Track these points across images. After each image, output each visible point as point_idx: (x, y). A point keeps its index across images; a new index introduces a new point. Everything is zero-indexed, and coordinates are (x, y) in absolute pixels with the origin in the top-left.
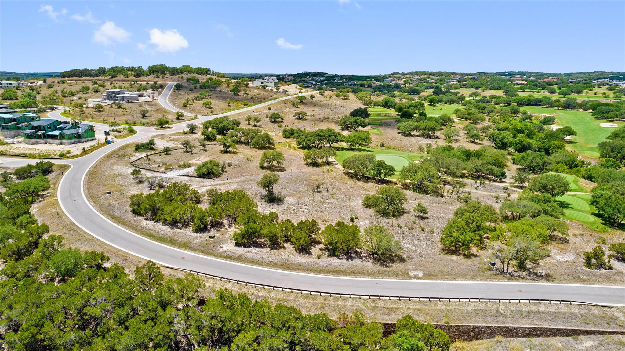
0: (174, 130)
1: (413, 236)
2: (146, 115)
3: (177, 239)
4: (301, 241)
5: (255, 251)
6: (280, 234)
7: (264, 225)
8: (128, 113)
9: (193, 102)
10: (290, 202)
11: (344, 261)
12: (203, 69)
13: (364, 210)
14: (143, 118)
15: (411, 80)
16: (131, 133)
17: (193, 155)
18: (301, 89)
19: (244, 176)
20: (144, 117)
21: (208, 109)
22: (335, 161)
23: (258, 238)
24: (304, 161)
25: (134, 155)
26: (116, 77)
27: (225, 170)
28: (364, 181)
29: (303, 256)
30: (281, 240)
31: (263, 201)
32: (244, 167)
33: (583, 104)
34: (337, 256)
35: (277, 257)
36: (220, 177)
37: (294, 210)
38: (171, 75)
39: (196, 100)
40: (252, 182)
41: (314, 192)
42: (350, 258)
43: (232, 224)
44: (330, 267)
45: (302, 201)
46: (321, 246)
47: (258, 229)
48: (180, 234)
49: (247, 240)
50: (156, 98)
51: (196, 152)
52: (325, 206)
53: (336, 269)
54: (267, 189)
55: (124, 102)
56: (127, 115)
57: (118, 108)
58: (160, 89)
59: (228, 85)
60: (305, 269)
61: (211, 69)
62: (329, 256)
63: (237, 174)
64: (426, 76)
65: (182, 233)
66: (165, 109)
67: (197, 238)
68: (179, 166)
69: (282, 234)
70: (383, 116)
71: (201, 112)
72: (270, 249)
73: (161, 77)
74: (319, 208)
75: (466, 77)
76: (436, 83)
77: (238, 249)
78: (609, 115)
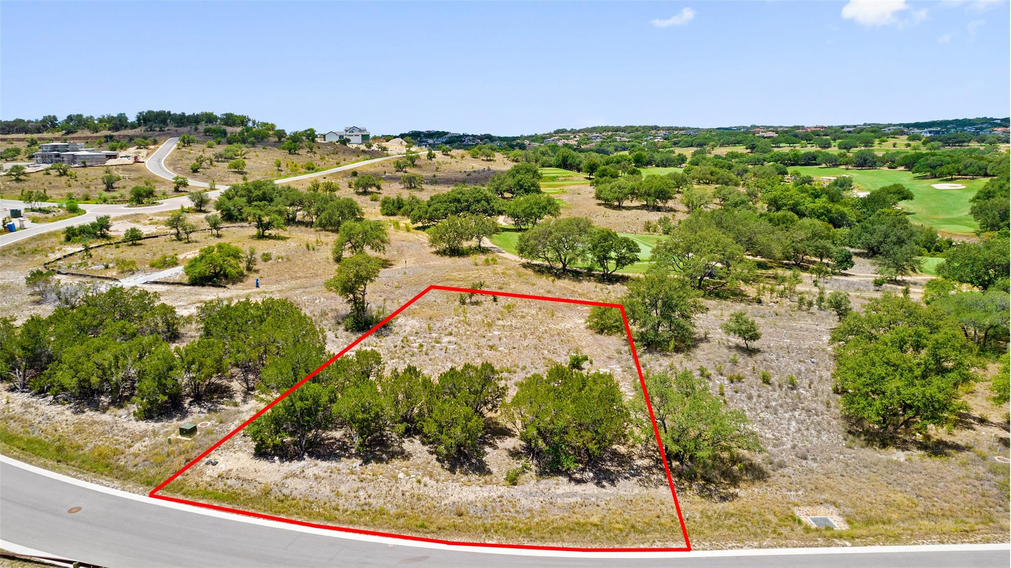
0: (165, 207)
1: (750, 398)
2: (114, 185)
3: (81, 442)
4: (457, 431)
5: (315, 470)
6: (390, 411)
7: (343, 389)
8: (79, 183)
9: (211, 164)
10: (408, 329)
11: (590, 488)
12: (236, 116)
13: (596, 340)
14: (107, 190)
15: (588, 139)
16: (72, 214)
17: (189, 245)
18: (410, 147)
19: (297, 278)
20: (109, 187)
21: (238, 175)
22: (495, 246)
23: (326, 428)
24: (431, 246)
25: (59, 250)
26: (76, 132)
27: (256, 268)
28: (570, 279)
29: (464, 479)
30: (392, 434)
31: (341, 328)
32: (299, 262)
33: (886, 158)
34: (567, 474)
35: (385, 489)
36: (241, 281)
37: (421, 346)
38: (176, 127)
39: (218, 161)
40: (315, 289)
41: (463, 303)
42: (603, 477)
43: (253, 389)
44: (555, 515)
45: (438, 325)
46: (511, 443)
47: (324, 399)
48: (96, 427)
49: (292, 434)
50: (141, 160)
51: (198, 239)
52: (496, 333)
53: (574, 518)
54: (351, 296)
55: (77, 165)
56: (77, 186)
57: (61, 175)
58: (152, 147)
59: (280, 139)
60: (476, 528)
61: (251, 117)
62: (541, 474)
63: (282, 275)
64: (610, 133)
65: (105, 423)
66: (155, 176)
67: (143, 436)
68: (152, 266)
69: (397, 411)
70: (562, 180)
71: (225, 179)
72: (360, 461)
73: (158, 129)
74: (483, 340)
75: (676, 132)
76: (629, 142)
77: (263, 465)
78: (944, 169)
